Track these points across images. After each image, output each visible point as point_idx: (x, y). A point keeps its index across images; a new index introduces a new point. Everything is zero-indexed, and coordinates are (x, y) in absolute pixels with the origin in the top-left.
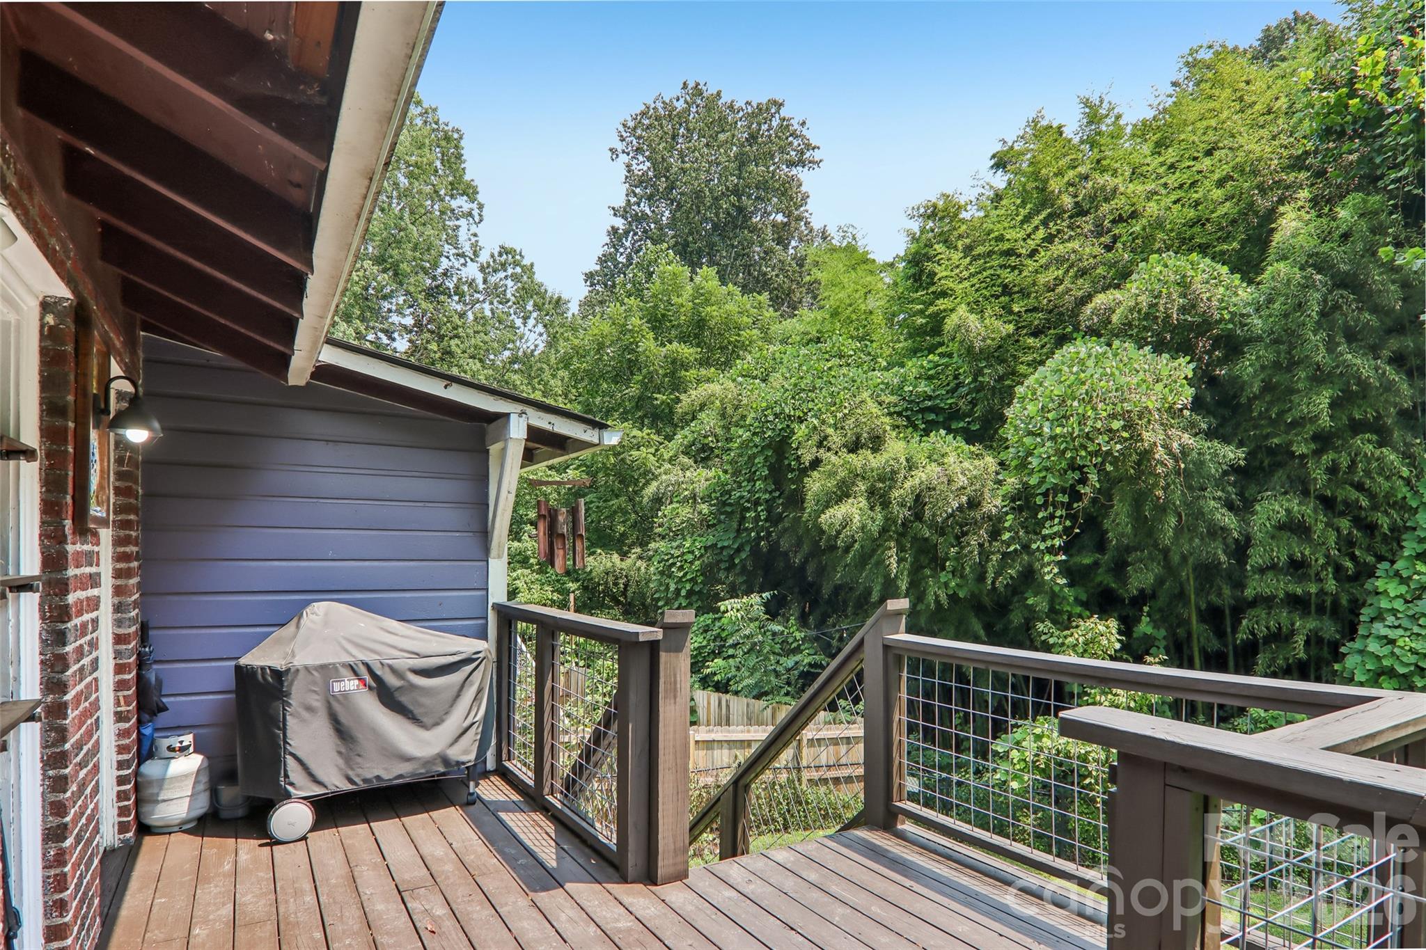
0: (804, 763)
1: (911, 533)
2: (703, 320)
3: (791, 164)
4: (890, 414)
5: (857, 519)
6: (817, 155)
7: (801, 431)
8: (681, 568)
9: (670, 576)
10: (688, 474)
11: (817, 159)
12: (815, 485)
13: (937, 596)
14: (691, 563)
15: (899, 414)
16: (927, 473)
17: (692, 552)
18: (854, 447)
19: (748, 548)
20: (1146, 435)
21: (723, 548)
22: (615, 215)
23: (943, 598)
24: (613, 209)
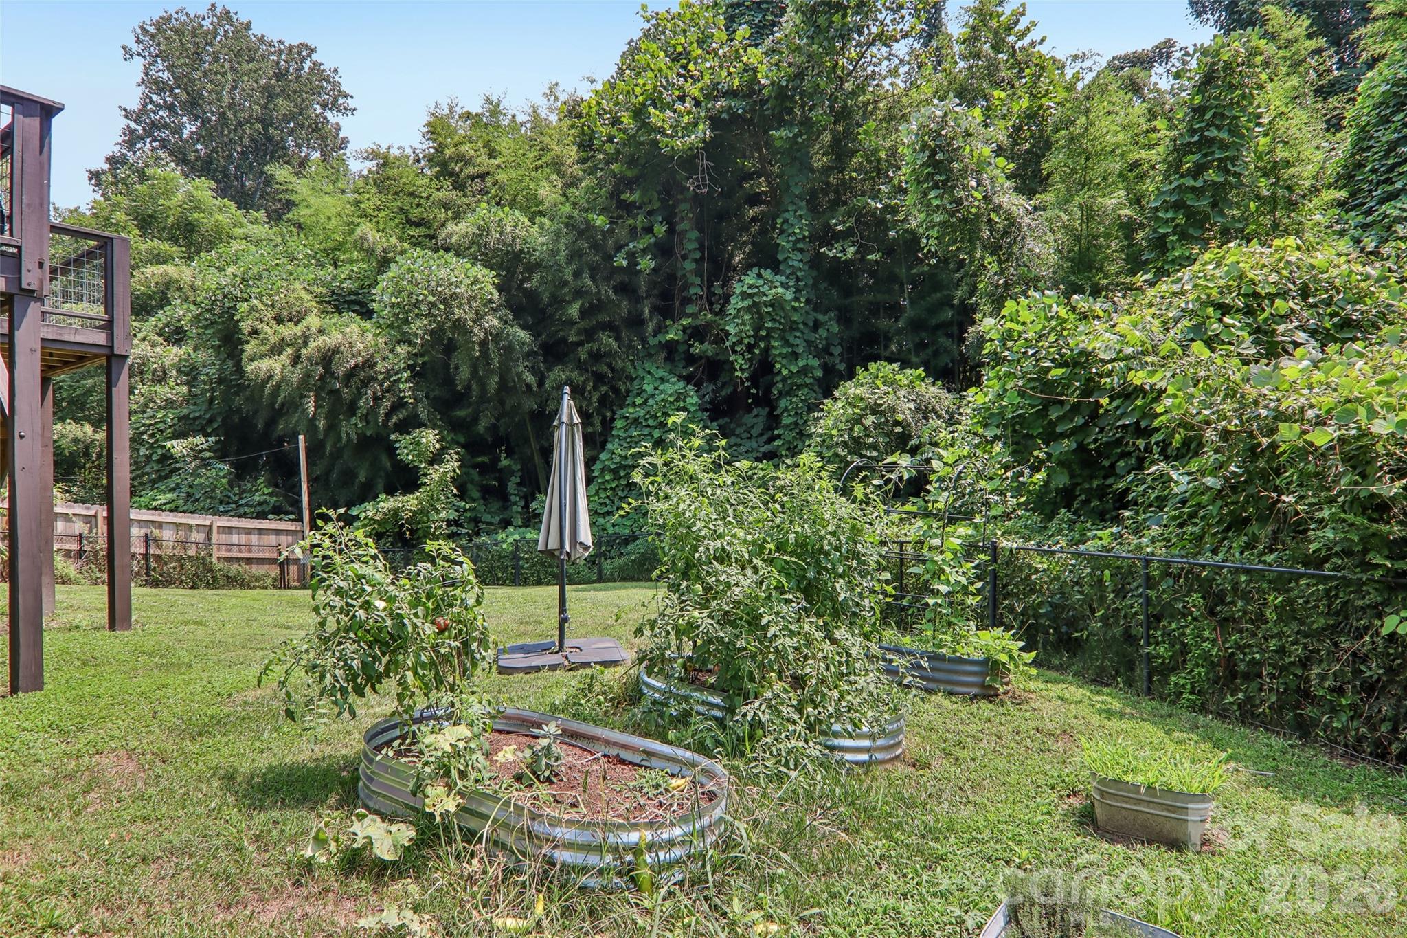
0: (214, 541)
1: (328, 388)
2: (190, 224)
3: (325, 106)
4: (320, 302)
5: (278, 371)
6: (352, 103)
7: (243, 307)
8: (152, 436)
9: (142, 443)
10: (158, 349)
11: (351, 106)
12: (250, 348)
13: (348, 434)
14: (162, 431)
15: (328, 303)
16: (333, 338)
17: (164, 422)
18: (279, 320)
19: (219, 419)
20: (457, 311)
21: (195, 419)
22: (126, 117)
23: (354, 437)
24: (125, 110)
